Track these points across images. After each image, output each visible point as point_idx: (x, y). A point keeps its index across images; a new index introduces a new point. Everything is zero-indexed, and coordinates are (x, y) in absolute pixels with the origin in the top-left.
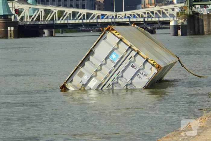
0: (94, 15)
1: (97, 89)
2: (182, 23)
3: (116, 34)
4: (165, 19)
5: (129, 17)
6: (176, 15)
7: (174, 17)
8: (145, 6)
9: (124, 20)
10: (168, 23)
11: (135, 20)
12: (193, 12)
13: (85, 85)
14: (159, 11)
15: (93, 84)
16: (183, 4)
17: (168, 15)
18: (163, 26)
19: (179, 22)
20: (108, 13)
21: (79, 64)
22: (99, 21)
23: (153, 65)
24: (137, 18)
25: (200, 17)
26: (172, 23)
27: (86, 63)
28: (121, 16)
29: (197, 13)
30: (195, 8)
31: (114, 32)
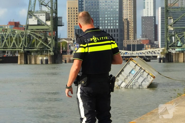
0: (122, 53)
1: (125, 88)
2: (163, 57)
3: (134, 62)
4: (155, 55)
5: (138, 54)
6: (160, 53)
7: (159, 54)
8: (146, 49)
9: (136, 55)
10: (156, 57)
11: (141, 55)
12: (168, 52)
13: (119, 86)
14: (152, 51)
15: (123, 85)
16: (164, 48)
17: (157, 53)
18: (154, 58)
19: (161, 56)
20: (129, 52)
21: (117, 75)
22: (125, 55)
23: (152, 76)
24: (142, 54)
25: (171, 54)
26: (158, 57)
27: (120, 75)
28: (135, 53)
29: (170, 53)
30: (169, 50)
31: (133, 61)
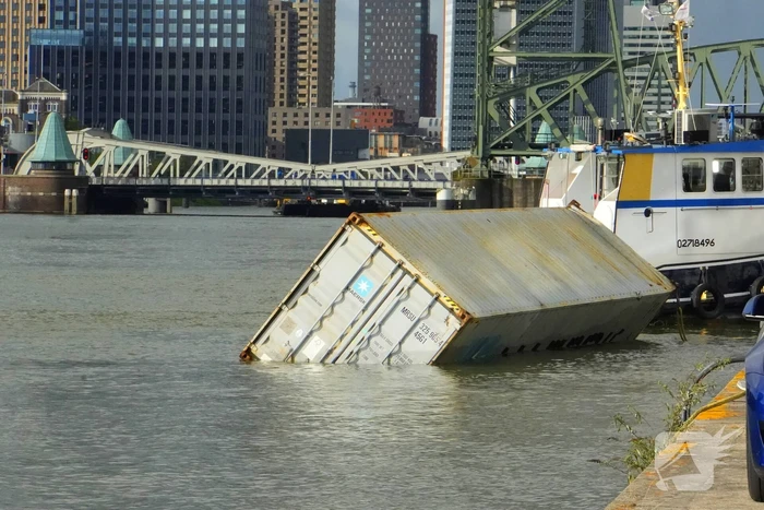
0: (263, 170)
2: (464, 195)
3: (370, 234)
4: (423, 185)
5: (341, 178)
6: (449, 177)
7: (445, 180)
8: (376, 151)
9: (331, 183)
10: (431, 194)
11: (356, 184)
12: (490, 172)
14: (412, 167)
15: (314, 349)
16: (467, 154)
17: (432, 177)
18: (420, 200)
19: (457, 193)
20: (295, 167)
21: (284, 301)
22: (274, 183)
23: (451, 310)
24: (360, 179)
25: (505, 184)
26: (441, 196)
28: (324, 174)
29: (500, 175)
30: (495, 161)
31: (365, 228)
